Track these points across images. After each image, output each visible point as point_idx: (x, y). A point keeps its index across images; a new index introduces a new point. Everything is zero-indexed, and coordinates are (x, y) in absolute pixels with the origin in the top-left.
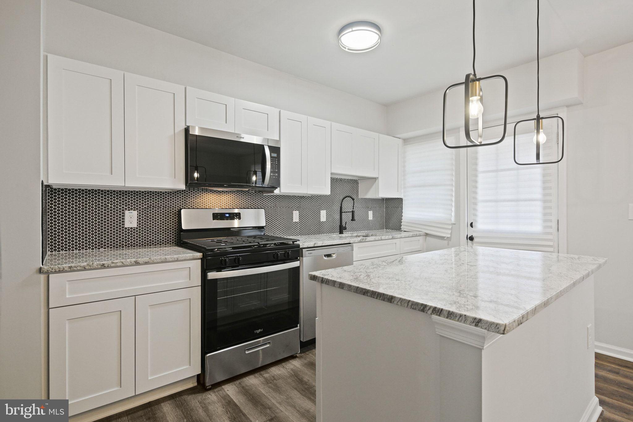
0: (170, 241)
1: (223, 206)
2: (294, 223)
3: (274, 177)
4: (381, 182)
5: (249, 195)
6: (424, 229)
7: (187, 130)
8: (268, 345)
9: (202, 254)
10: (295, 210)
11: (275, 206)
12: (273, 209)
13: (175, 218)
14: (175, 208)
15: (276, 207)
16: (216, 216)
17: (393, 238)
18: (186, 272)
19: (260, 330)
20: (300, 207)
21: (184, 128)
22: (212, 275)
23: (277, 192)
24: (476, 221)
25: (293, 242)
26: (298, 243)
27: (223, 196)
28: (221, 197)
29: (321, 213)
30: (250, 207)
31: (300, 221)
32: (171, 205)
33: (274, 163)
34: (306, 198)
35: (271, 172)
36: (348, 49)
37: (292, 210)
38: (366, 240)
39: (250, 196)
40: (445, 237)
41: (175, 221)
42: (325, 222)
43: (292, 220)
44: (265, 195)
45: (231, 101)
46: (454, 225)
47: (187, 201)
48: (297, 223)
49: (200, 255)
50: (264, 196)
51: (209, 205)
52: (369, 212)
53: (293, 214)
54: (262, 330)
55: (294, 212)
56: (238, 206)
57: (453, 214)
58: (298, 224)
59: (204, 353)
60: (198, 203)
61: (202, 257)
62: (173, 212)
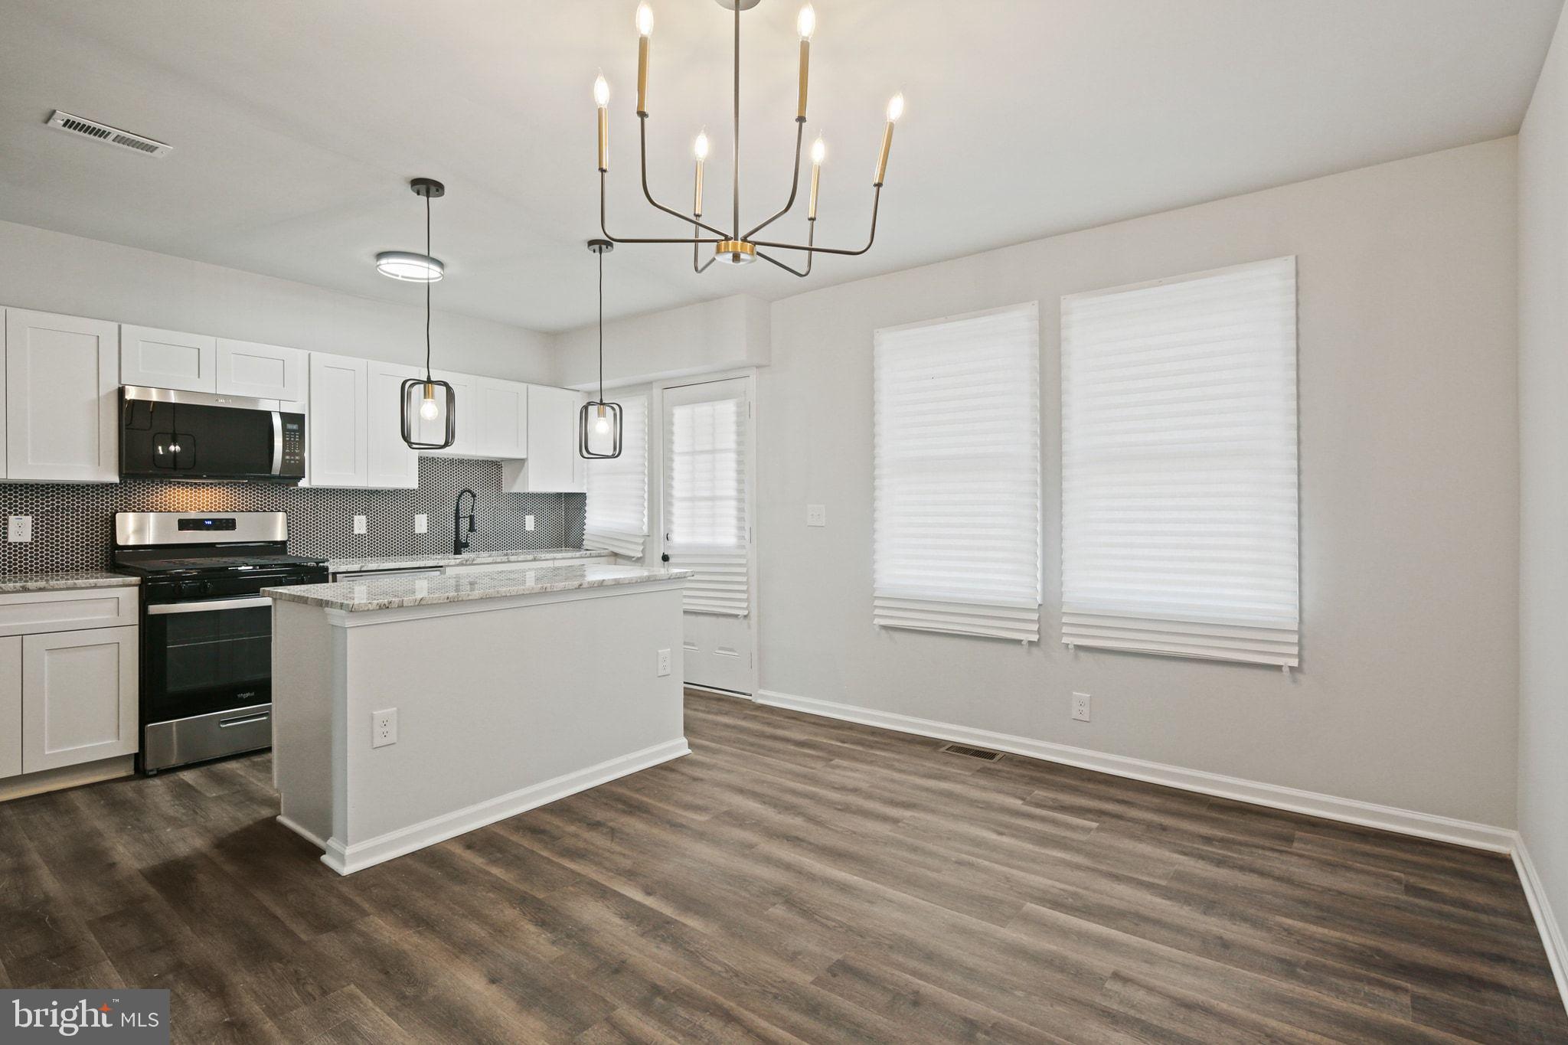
0: (97, 565)
1: (203, 507)
2: (356, 536)
3: (293, 462)
4: (531, 466)
5: (258, 489)
6: (613, 545)
7: (121, 392)
8: (265, 718)
9: (139, 578)
10: (359, 514)
11: (314, 507)
12: (311, 512)
13: (106, 527)
14: (107, 511)
15: (317, 509)
16: (184, 525)
17: (535, 560)
18: (112, 605)
19: (248, 695)
20: (368, 509)
21: (117, 388)
22: (155, 609)
23: (303, 484)
24: (672, 531)
25: (317, 563)
26: (326, 564)
27: (203, 492)
28: (199, 493)
29: (416, 519)
30: (261, 509)
31: (368, 532)
32: (98, 507)
33: (292, 439)
34: (383, 494)
35: (284, 454)
36: (403, 277)
37: (353, 514)
38: (475, 562)
39: (261, 490)
40: (633, 557)
41: (106, 532)
42: (425, 534)
43: (353, 531)
44: (292, 488)
45: (206, 342)
46: (648, 538)
47: (130, 500)
48: (362, 535)
49: (135, 579)
50: (290, 491)
51: (174, 505)
52: (527, 517)
53: (353, 521)
54: (253, 694)
55: (356, 518)
56: (235, 507)
57: (646, 520)
58: (365, 537)
59: (143, 721)
60: (152, 503)
61: (140, 583)
62: (102, 517)
